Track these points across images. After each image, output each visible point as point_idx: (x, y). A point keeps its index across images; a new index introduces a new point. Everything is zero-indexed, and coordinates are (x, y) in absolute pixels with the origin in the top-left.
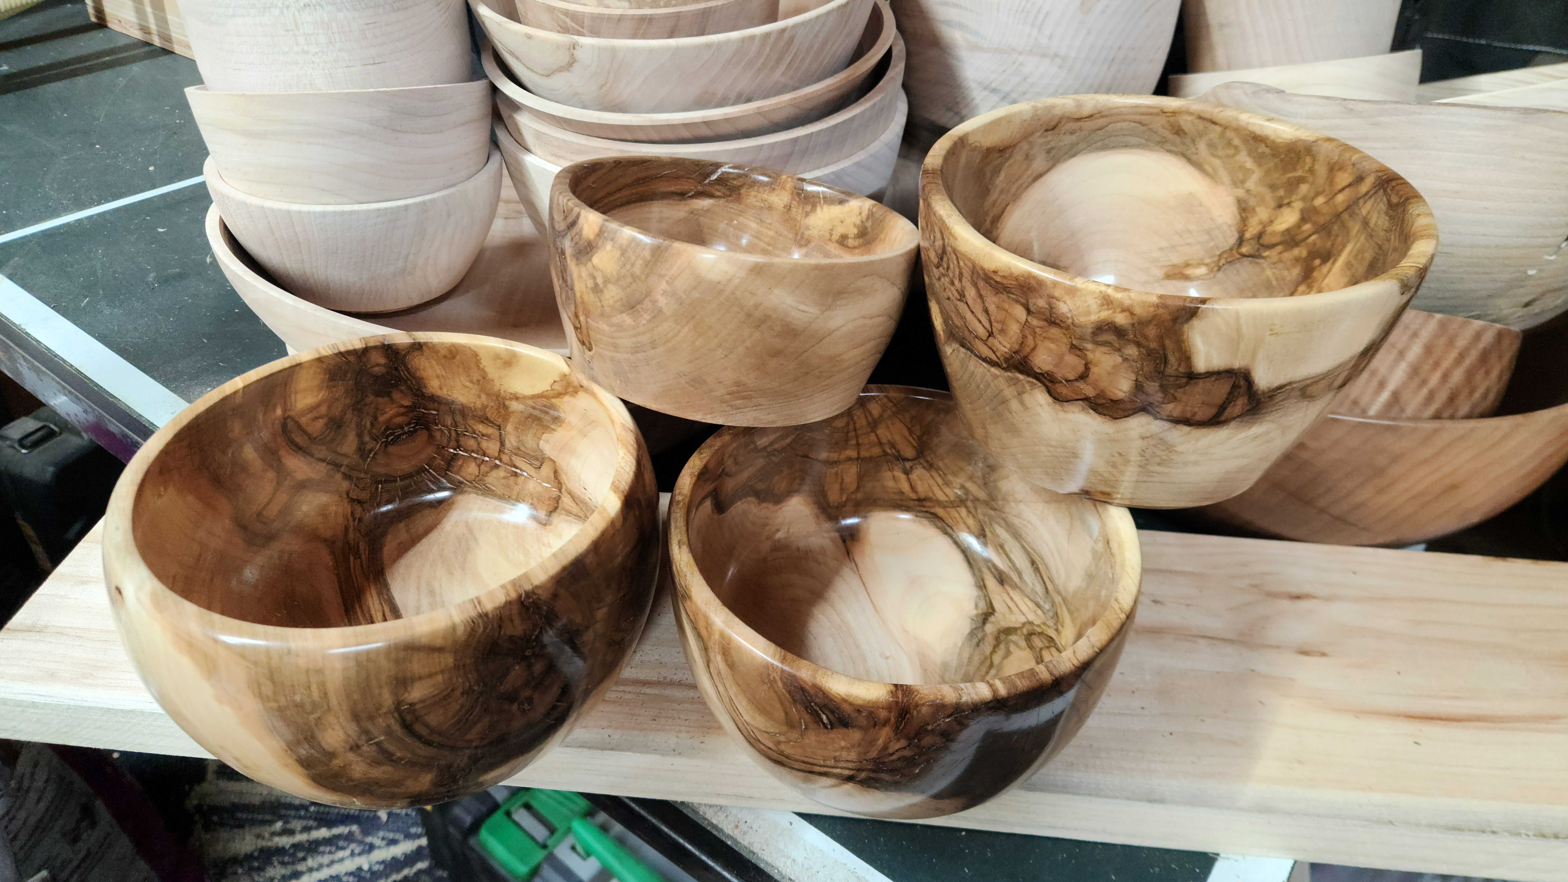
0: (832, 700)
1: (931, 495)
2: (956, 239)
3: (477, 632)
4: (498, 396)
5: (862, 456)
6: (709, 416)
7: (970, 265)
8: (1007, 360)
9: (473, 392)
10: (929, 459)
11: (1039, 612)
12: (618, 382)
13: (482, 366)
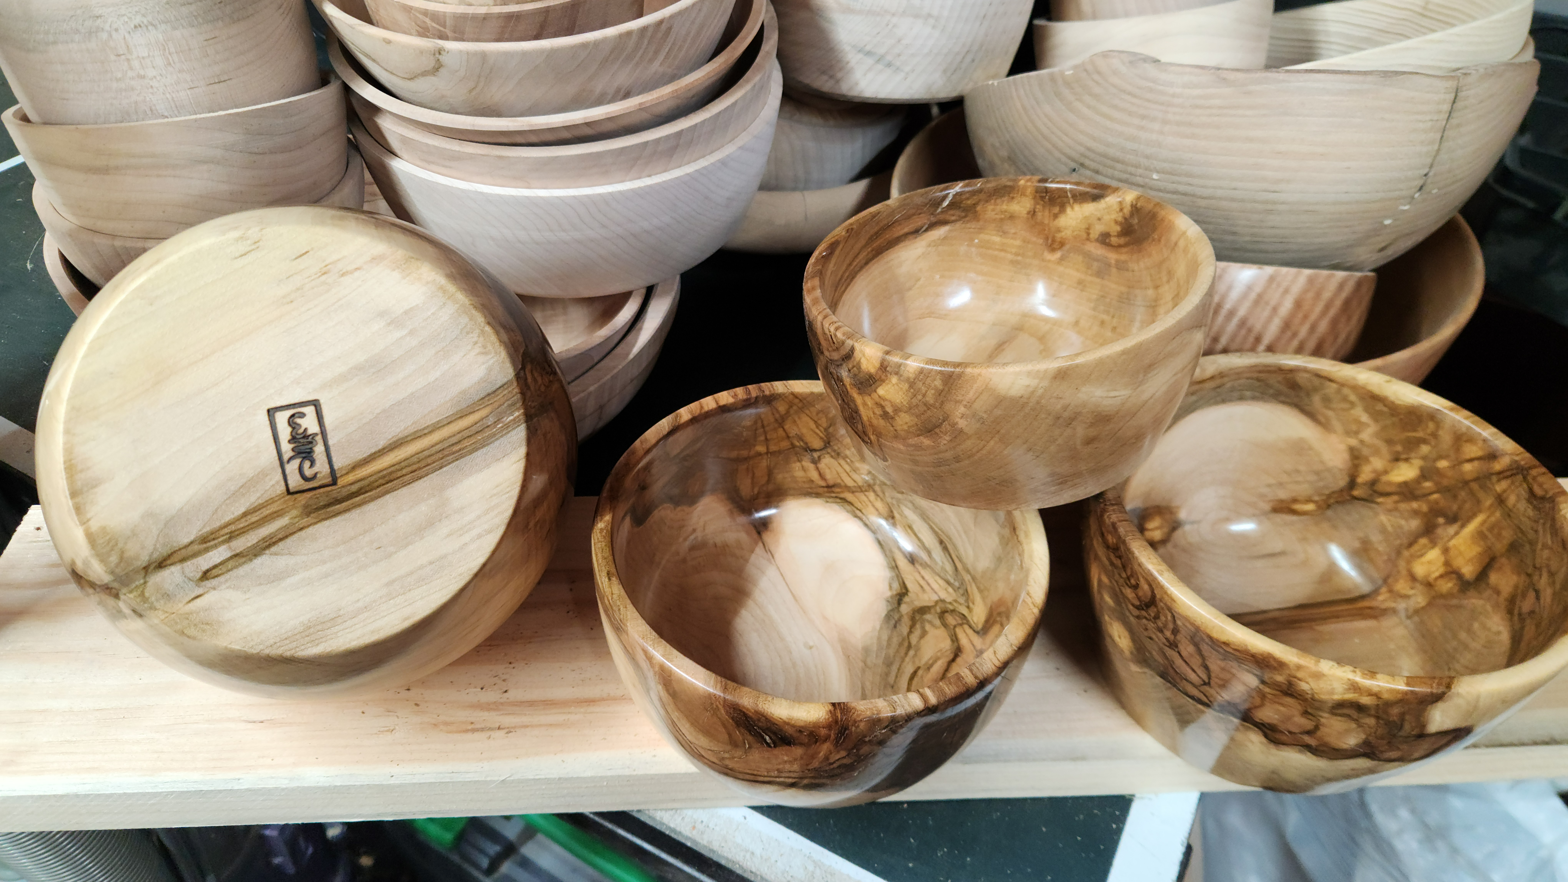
0: (774, 724)
1: (839, 481)
5: (771, 451)
10: (836, 448)
11: (950, 590)
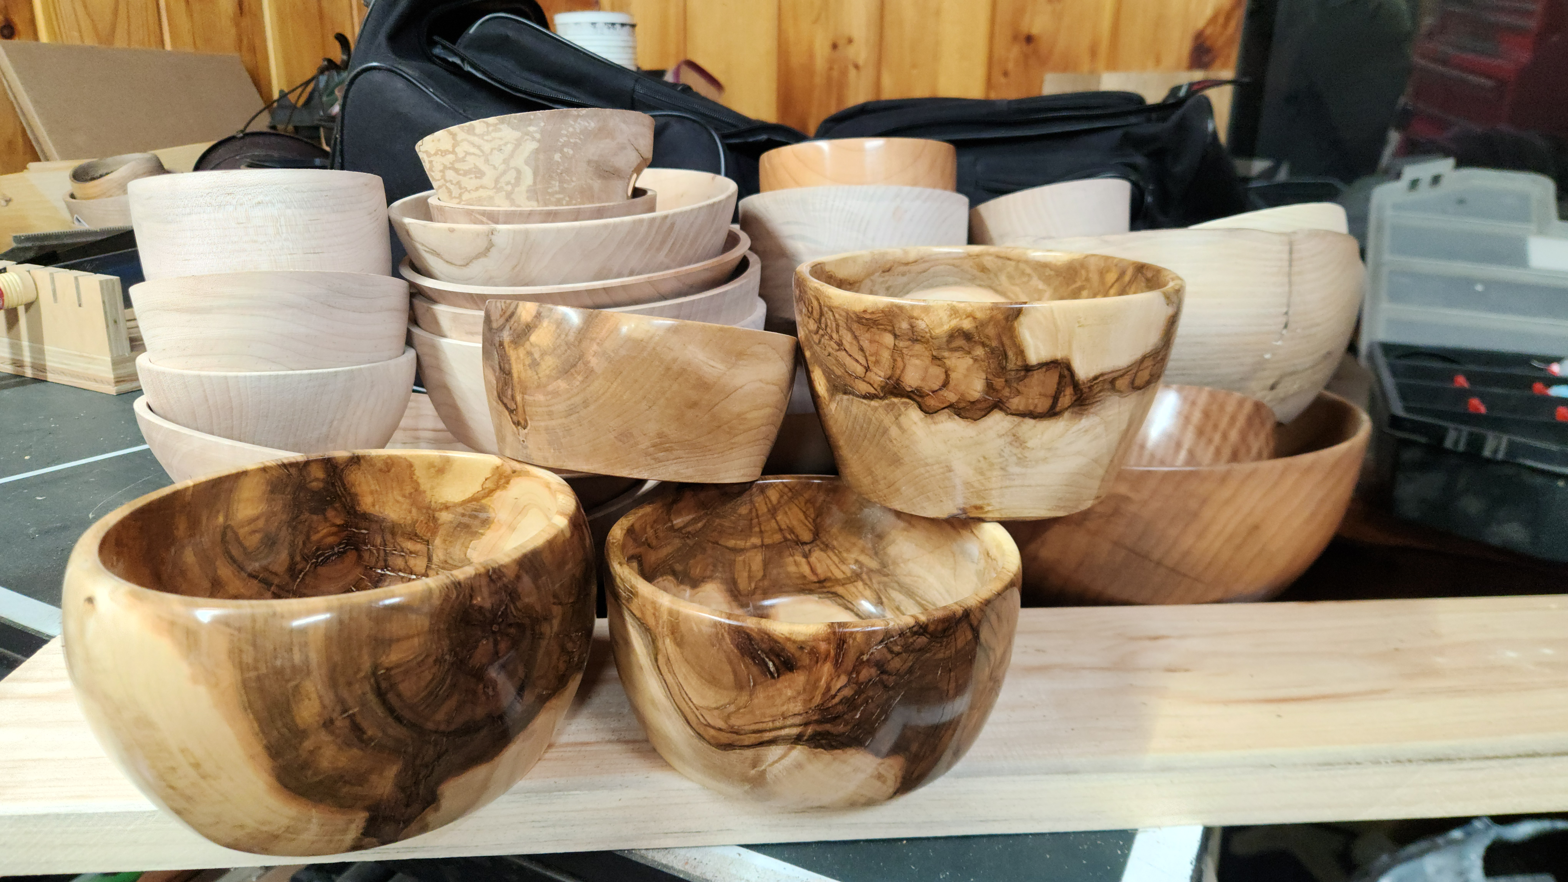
1: (830, 575)
2: (831, 298)
3: (451, 598)
4: (429, 508)
5: (765, 543)
6: (635, 471)
7: (844, 314)
8: (883, 388)
9: (404, 507)
10: (824, 539)
12: (552, 451)
13: (415, 478)
